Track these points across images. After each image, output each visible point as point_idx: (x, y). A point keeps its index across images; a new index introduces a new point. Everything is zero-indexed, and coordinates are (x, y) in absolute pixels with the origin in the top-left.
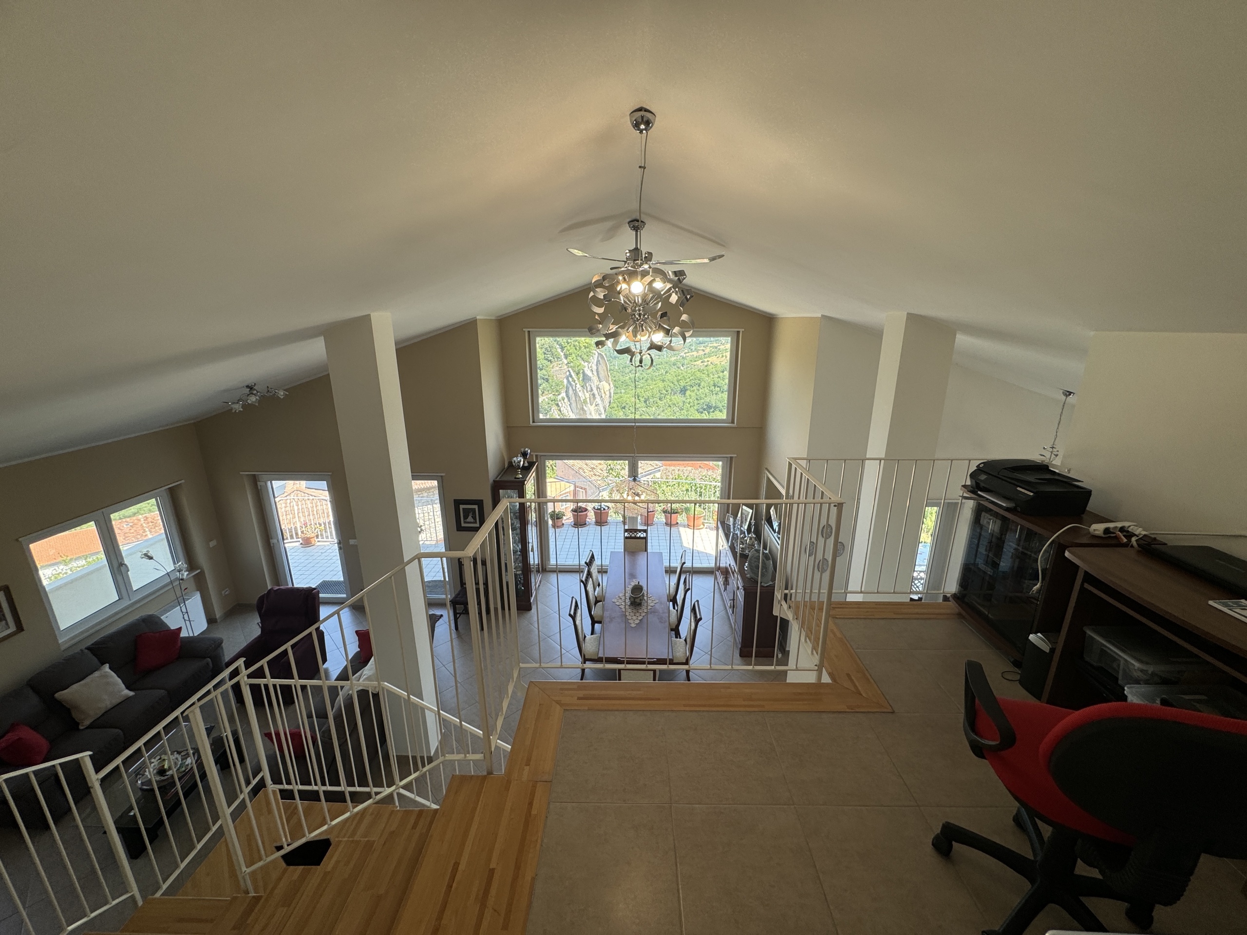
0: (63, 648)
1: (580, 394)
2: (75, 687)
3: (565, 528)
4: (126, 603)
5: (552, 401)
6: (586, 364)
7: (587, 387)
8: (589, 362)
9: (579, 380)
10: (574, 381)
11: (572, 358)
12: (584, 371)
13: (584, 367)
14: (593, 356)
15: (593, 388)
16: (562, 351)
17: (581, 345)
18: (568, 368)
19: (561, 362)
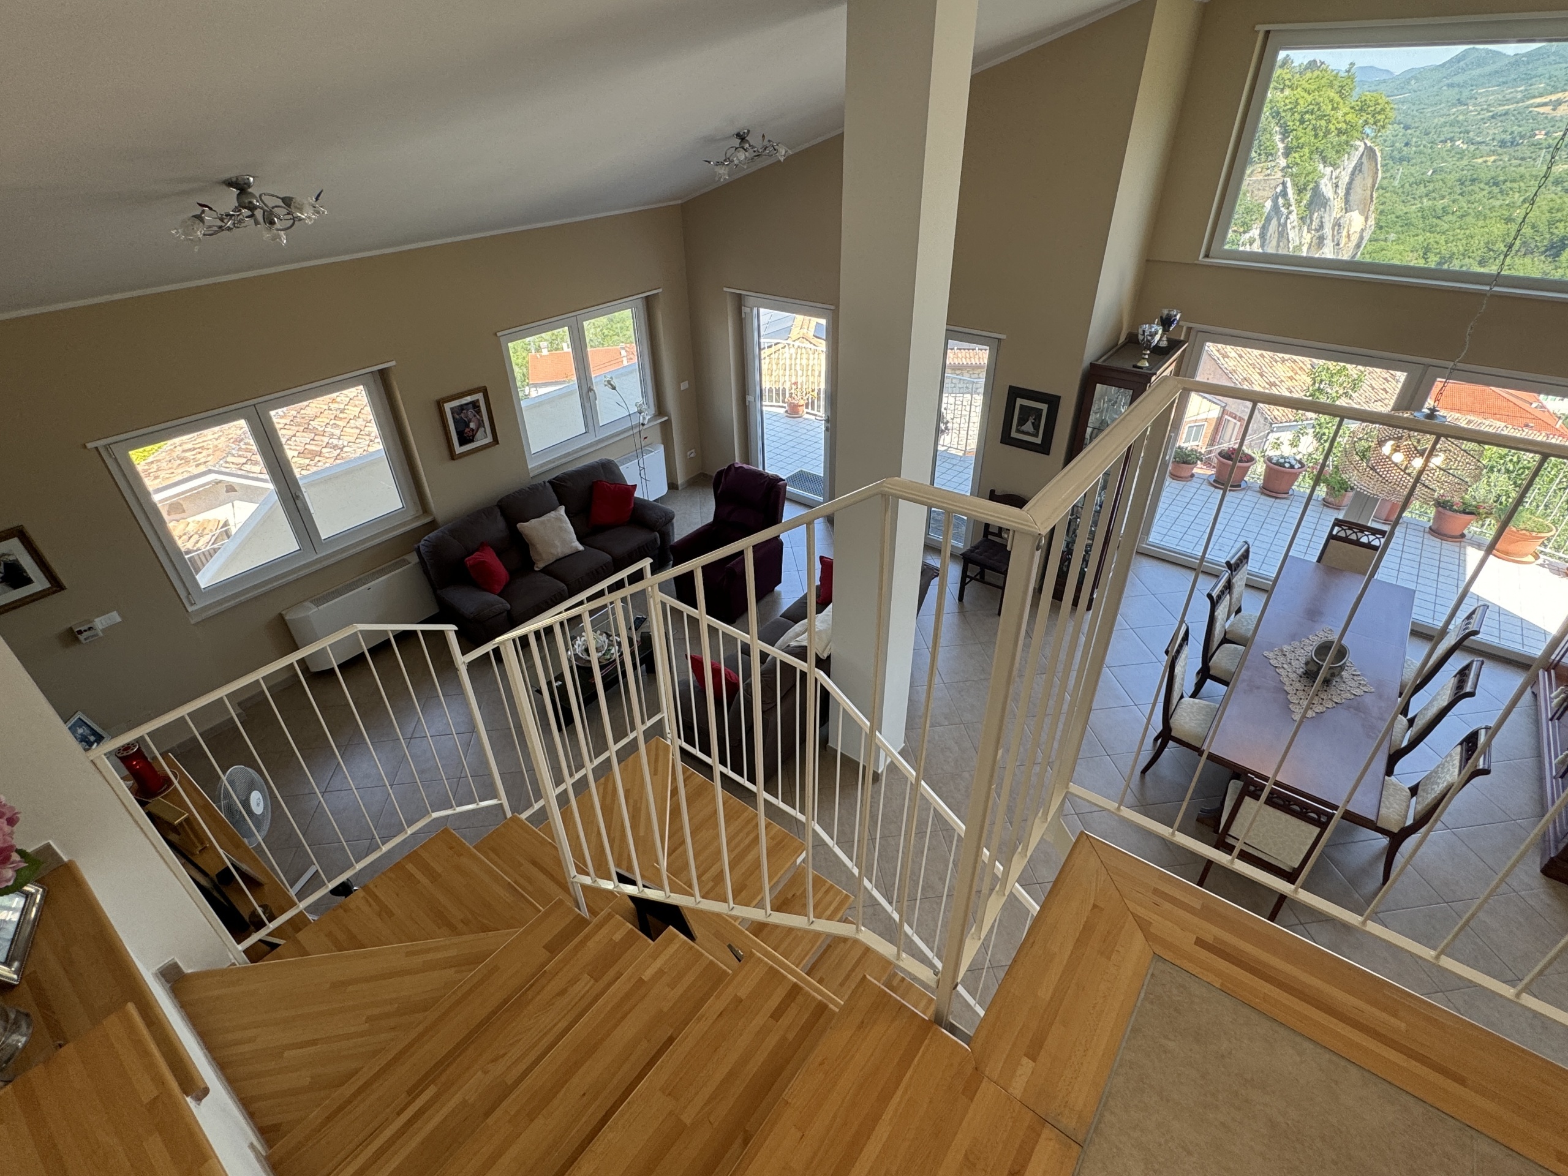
0: (531, 475)
1: (1292, 234)
2: (533, 521)
3: (1194, 484)
4: (591, 439)
6: (1329, 169)
7: (1312, 221)
8: (1334, 166)
9: (1299, 202)
10: (1288, 205)
11: (1301, 157)
12: (1317, 186)
13: (1322, 176)
14: (1349, 154)
15: (1326, 224)
16: (1283, 140)
17: (1331, 126)
18: (1284, 176)
19: (1270, 164)
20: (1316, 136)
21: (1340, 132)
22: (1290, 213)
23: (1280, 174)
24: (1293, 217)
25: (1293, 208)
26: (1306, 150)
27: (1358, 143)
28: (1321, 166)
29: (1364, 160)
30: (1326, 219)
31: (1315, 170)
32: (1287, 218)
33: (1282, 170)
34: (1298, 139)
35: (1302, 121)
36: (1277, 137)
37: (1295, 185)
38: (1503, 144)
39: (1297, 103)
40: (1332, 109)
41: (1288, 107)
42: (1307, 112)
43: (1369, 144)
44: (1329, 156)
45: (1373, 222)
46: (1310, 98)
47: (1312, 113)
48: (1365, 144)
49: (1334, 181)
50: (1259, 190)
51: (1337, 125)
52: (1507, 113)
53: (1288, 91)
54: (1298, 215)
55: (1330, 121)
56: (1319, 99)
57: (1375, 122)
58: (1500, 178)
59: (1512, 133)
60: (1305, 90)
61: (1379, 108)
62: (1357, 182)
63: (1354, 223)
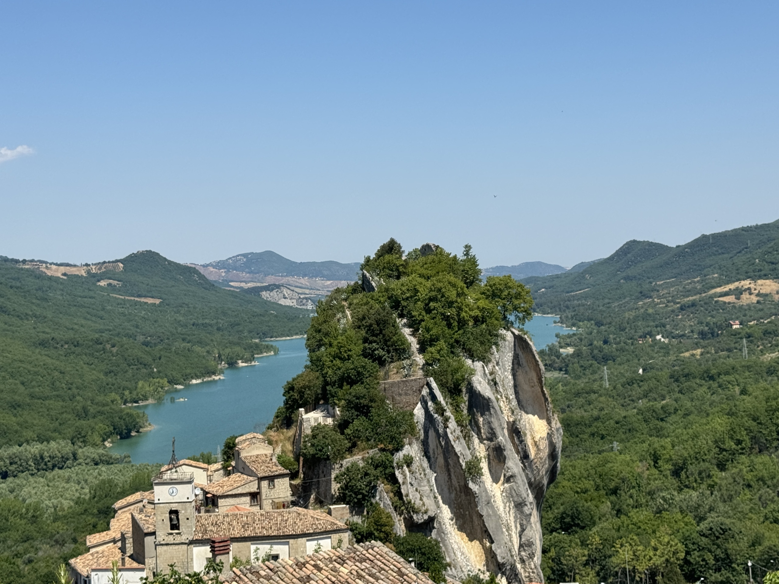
1: (459, 447)
5: (376, 467)
6: (478, 365)
7: (479, 429)
8: (485, 360)
9: (457, 409)
10: (441, 411)
11: (439, 351)
12: (470, 385)
13: (472, 372)
14: (496, 344)
15: (498, 431)
16: (413, 334)
17: (463, 314)
18: (426, 375)
19: (406, 362)
20: (449, 326)
21: (476, 320)
22: (447, 420)
23: (419, 374)
24: (452, 424)
25: (448, 414)
26: (442, 343)
27: (503, 332)
28: (469, 362)
30: (495, 424)
31: (461, 366)
32: (446, 427)
33: (422, 368)
34: (428, 330)
35: (428, 311)
36: (406, 330)
37: (442, 386)
38: (703, 335)
39: (417, 291)
40: (458, 295)
41: (408, 295)
42: (431, 300)
43: (517, 332)
44: (474, 348)
45: (559, 425)
46: (429, 284)
48: (513, 333)
49: (490, 378)
50: (400, 395)
51: (471, 313)
52: (693, 304)
53: (404, 279)
54: (459, 423)
55: (460, 309)
56: (440, 285)
57: (515, 308)
58: (714, 371)
59: (708, 324)
60: (421, 276)
61: (513, 292)
62: (521, 378)
63: (536, 428)
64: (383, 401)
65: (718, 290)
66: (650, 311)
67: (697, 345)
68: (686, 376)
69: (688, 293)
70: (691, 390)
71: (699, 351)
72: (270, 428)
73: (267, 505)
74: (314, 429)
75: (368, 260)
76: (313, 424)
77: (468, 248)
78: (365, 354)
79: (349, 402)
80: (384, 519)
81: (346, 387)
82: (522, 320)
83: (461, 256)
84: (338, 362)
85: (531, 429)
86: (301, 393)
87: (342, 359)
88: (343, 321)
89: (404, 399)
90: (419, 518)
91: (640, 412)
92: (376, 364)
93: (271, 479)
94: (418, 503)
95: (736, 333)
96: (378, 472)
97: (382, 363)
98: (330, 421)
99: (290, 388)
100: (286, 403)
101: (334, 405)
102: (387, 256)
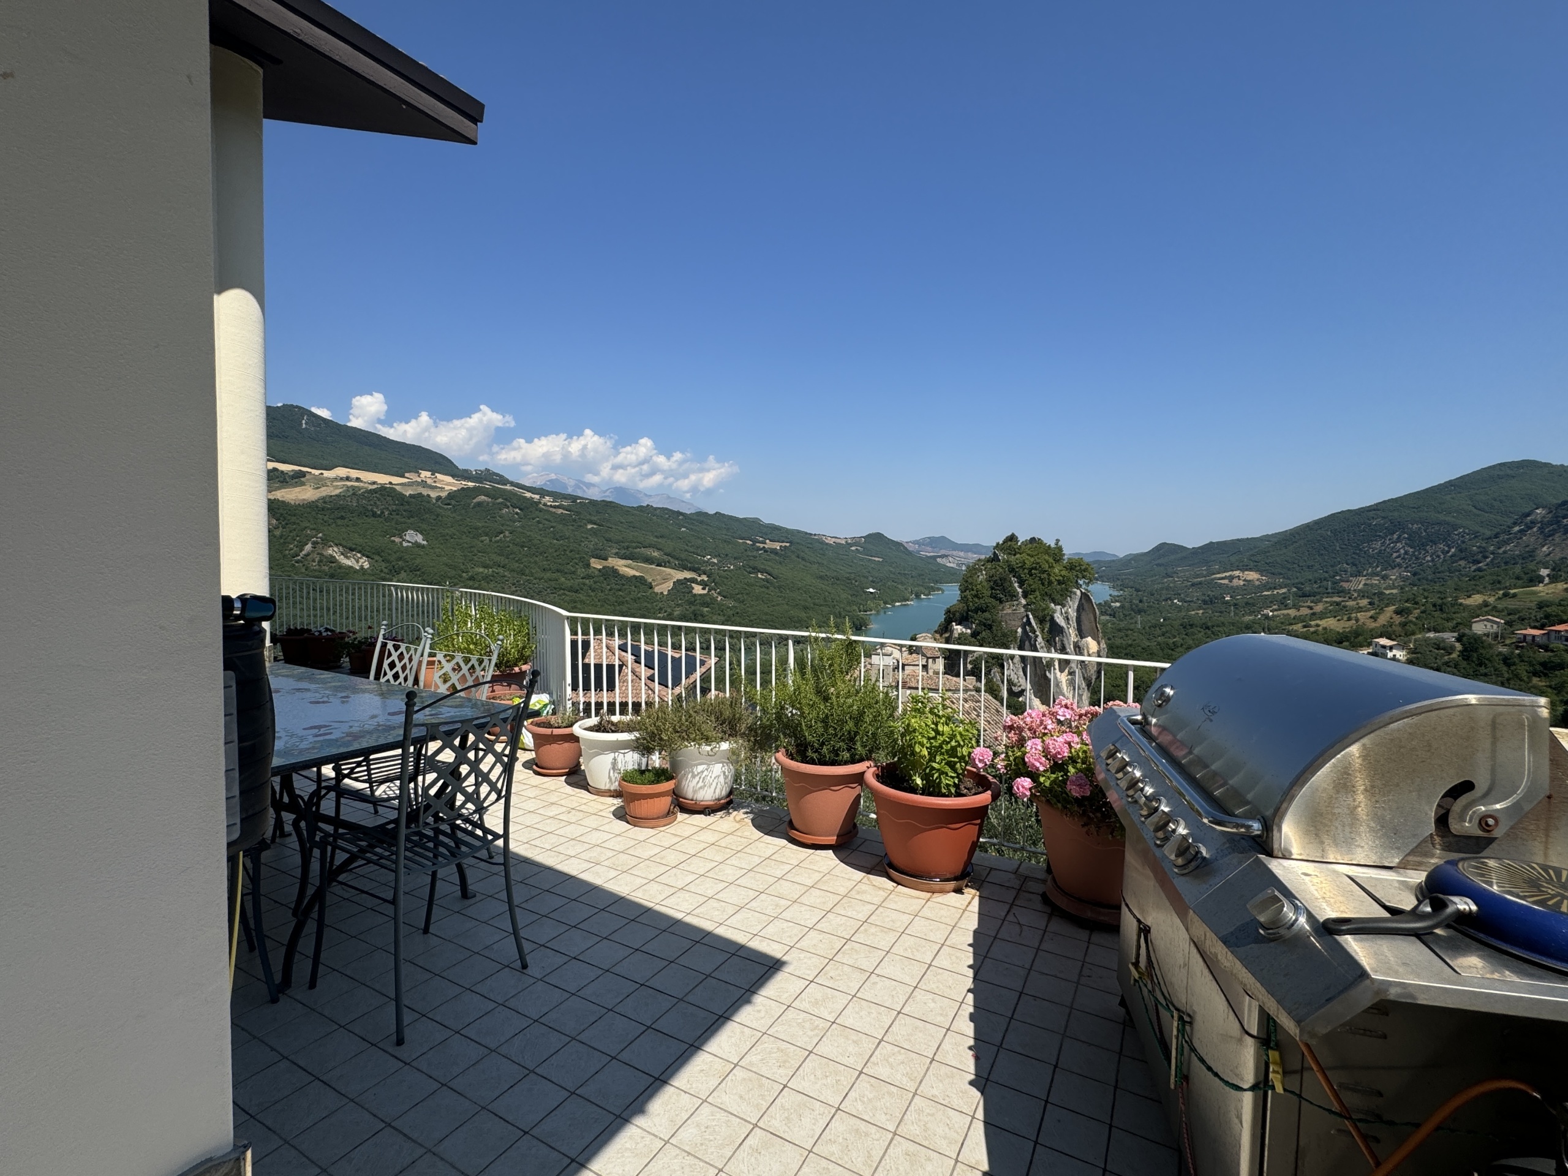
6: (1059, 607)
8: (1063, 606)
9: (1042, 631)
10: (1034, 632)
11: (1035, 598)
12: (1052, 618)
13: (1054, 611)
14: (1070, 597)
15: (1067, 646)
16: (1020, 587)
17: (1051, 578)
18: (1026, 611)
19: (1015, 603)
20: (1043, 584)
21: (1060, 583)
22: (1037, 636)
23: (1023, 610)
24: (1040, 639)
25: (1038, 633)
26: (1037, 593)
27: (1074, 590)
28: (1052, 605)
29: (1083, 601)
30: (1066, 642)
31: (1048, 607)
32: (1036, 641)
33: (1024, 606)
34: (1029, 586)
35: (1031, 575)
36: (1016, 585)
37: (1034, 617)
38: (1205, 602)
39: (1025, 563)
40: (1049, 567)
41: (1019, 565)
42: (1032, 569)
43: (1083, 591)
44: (1057, 598)
45: (1105, 646)
46: (1032, 560)
47: (1035, 569)
48: (1081, 591)
49: (1064, 615)
50: (1010, 620)
51: (1056, 578)
52: (1200, 583)
53: (1018, 556)
54: (1043, 639)
55: (1049, 575)
56: (1038, 561)
57: (1083, 577)
58: (1209, 624)
59: (1209, 596)
60: (1028, 555)
61: (1083, 568)
62: (1083, 617)
63: (1090, 646)
64: (1000, 623)
65: (1218, 576)
66: (1171, 585)
67: (1200, 608)
68: (1191, 626)
69: (1198, 576)
70: (1193, 634)
71: (1201, 611)
72: (936, 632)
73: (931, 672)
74: (959, 634)
75: (998, 544)
76: (959, 631)
77: (1058, 541)
78: (992, 596)
79: (980, 621)
80: (995, 687)
81: (980, 613)
82: (1087, 584)
83: (1053, 545)
84: (976, 600)
85: (1088, 648)
86: (954, 615)
87: (979, 598)
88: (981, 577)
89: (1013, 623)
90: (1016, 689)
91: (1159, 644)
92: (998, 602)
93: (934, 659)
94: (1016, 681)
95: (1227, 602)
96: (994, 662)
97: (1001, 602)
98: (969, 631)
99: (948, 611)
100: (945, 619)
101: (972, 623)
102: (1009, 543)
